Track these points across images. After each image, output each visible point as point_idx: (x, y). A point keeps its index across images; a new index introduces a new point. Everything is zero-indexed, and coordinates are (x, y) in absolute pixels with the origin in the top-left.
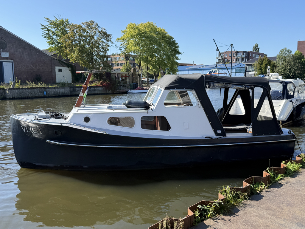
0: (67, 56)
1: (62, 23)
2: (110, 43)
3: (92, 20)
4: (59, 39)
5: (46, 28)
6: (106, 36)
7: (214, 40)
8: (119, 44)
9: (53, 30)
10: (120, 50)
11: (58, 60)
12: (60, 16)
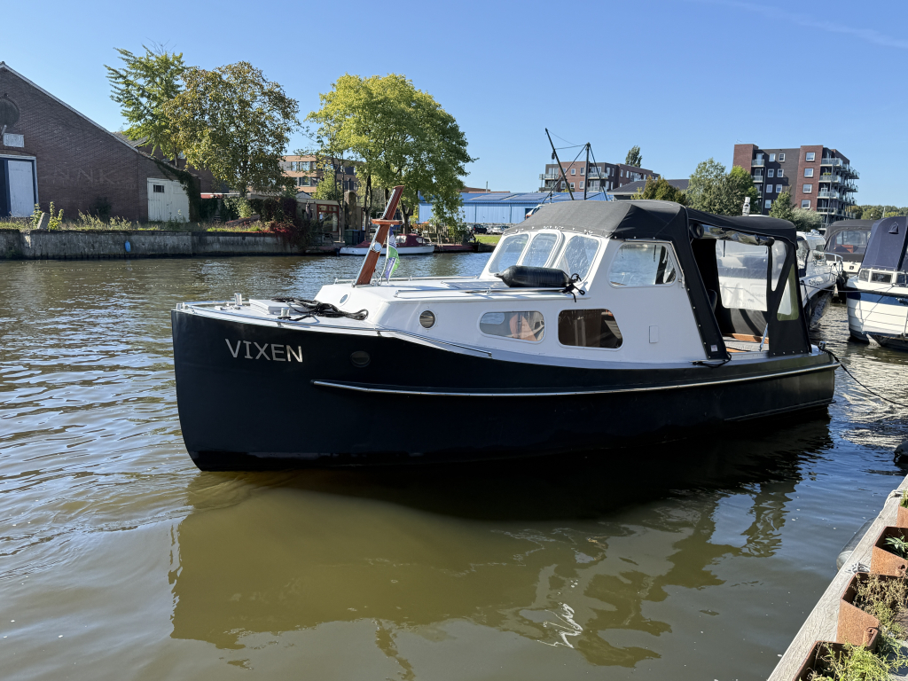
0: (176, 151)
1: (166, 64)
2: (291, 124)
3: (246, 62)
4: (157, 106)
5: (121, 76)
6: (281, 102)
7: (546, 130)
8: (315, 127)
9: (141, 81)
10: (318, 142)
11: (156, 161)
12: (159, 47)
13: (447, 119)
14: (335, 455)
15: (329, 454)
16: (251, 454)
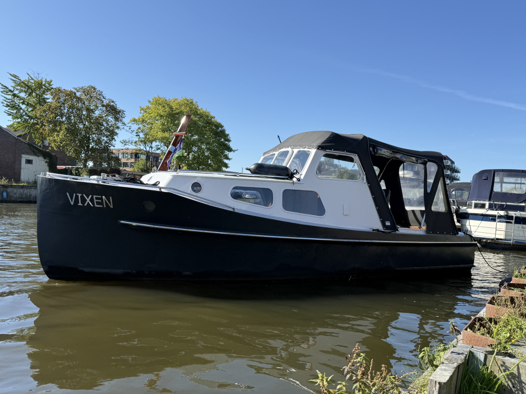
0: (43, 139)
1: (40, 85)
2: (119, 124)
3: (93, 86)
4: (32, 111)
5: (10, 91)
6: (114, 111)
8: (135, 127)
9: (23, 95)
10: (137, 136)
11: (28, 144)
12: (37, 75)
13: (219, 126)
14: (134, 271)
15: (130, 271)
16: (80, 269)
